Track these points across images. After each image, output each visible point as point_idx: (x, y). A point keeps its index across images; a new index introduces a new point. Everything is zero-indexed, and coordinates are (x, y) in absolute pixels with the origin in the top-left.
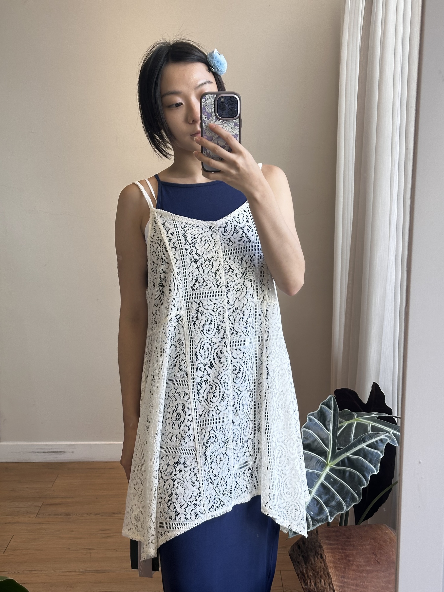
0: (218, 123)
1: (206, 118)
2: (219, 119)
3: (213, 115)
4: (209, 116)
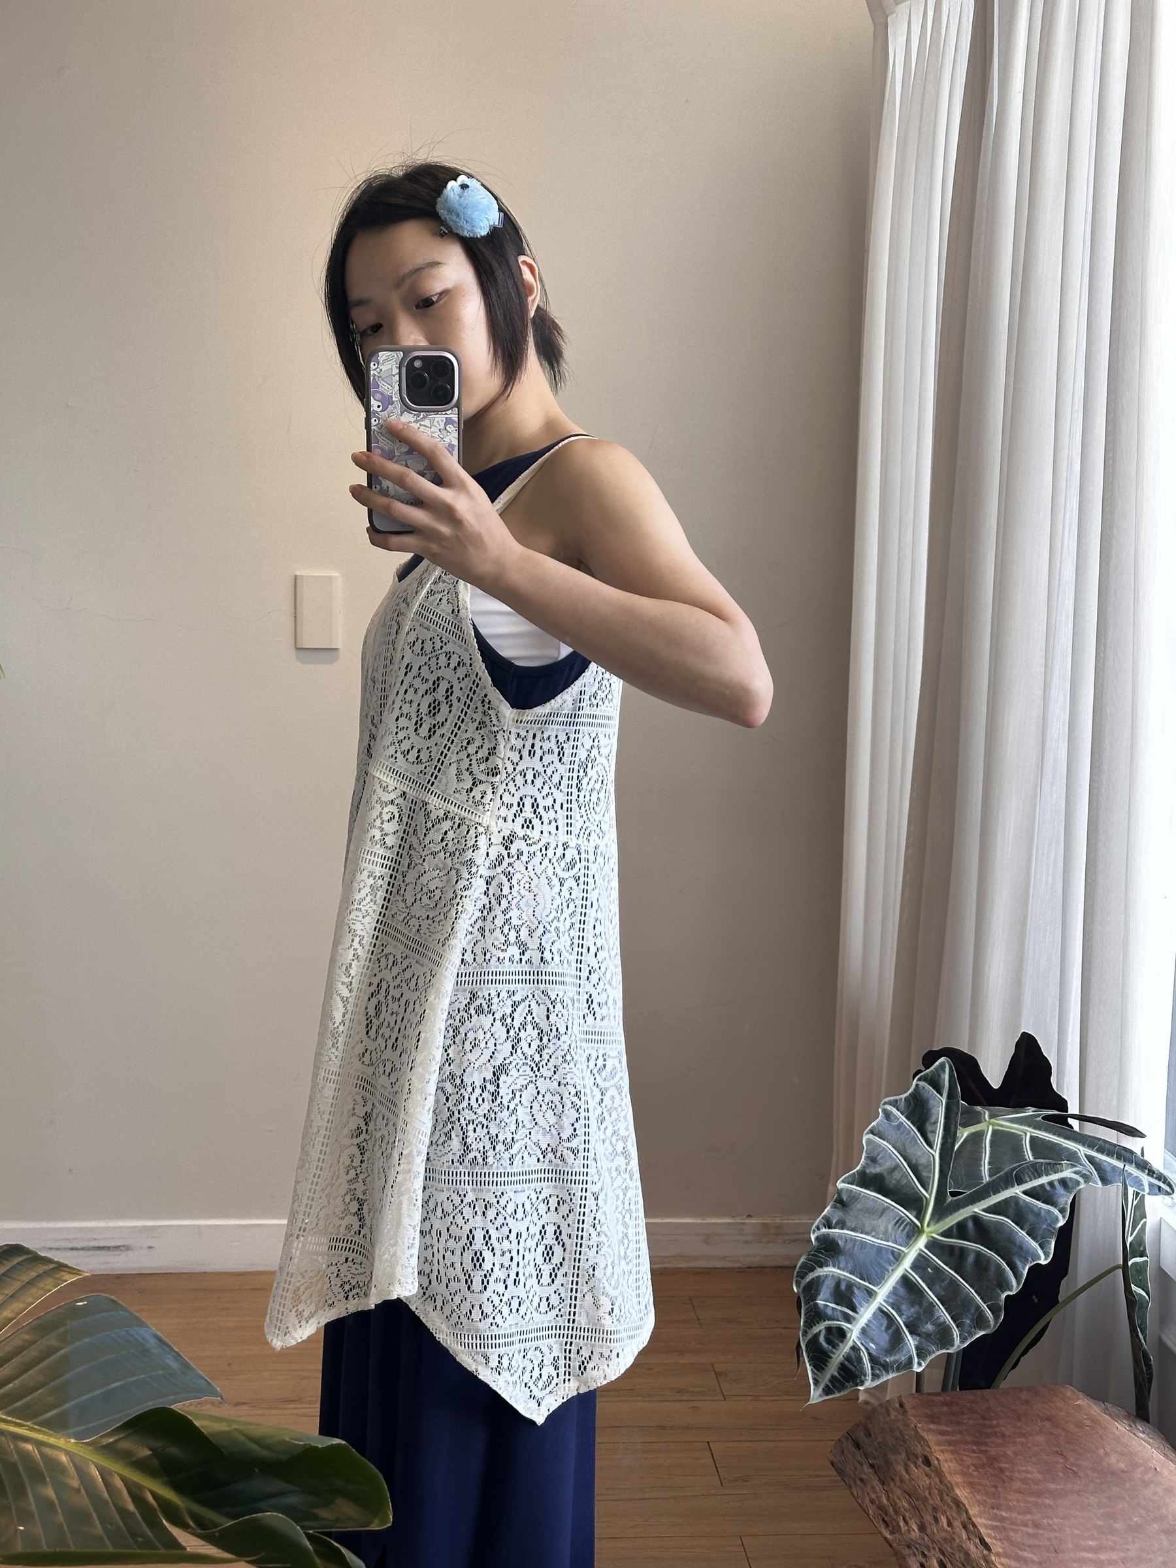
0: (413, 417)
1: (379, 407)
2: (410, 409)
3: (396, 398)
4: (387, 401)
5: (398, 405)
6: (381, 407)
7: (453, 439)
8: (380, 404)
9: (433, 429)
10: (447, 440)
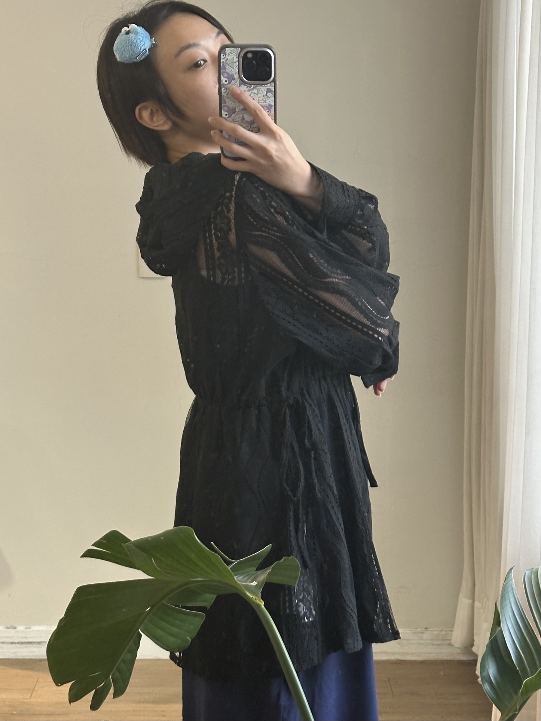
0: (244, 88)
1: (226, 81)
2: (244, 83)
3: (236, 76)
4: (231, 78)
5: (238, 80)
6: (228, 82)
7: (271, 101)
8: (227, 80)
9: (259, 95)
10: (268, 102)
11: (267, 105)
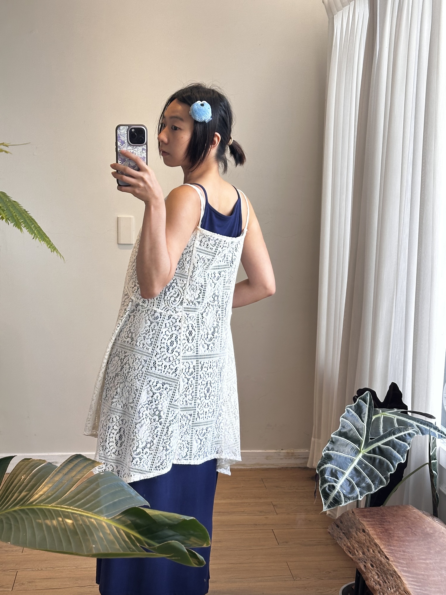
0: (130, 148)
2: (130, 145)
3: (126, 141)
5: (127, 144)
6: (121, 145)
9: (138, 152)
10: (143, 155)
11: (143, 157)
